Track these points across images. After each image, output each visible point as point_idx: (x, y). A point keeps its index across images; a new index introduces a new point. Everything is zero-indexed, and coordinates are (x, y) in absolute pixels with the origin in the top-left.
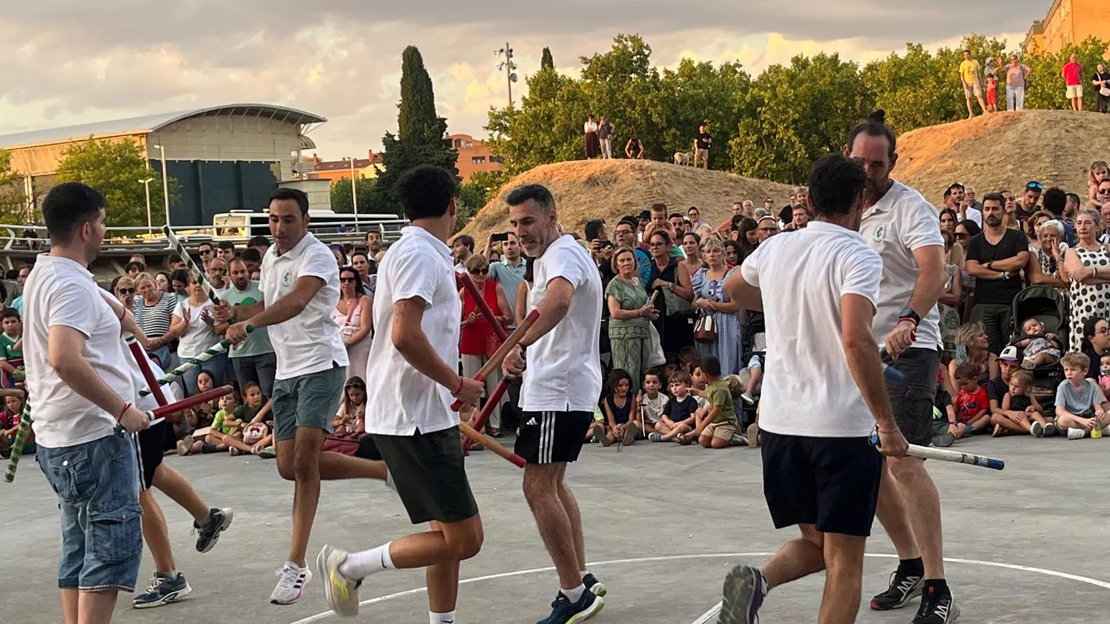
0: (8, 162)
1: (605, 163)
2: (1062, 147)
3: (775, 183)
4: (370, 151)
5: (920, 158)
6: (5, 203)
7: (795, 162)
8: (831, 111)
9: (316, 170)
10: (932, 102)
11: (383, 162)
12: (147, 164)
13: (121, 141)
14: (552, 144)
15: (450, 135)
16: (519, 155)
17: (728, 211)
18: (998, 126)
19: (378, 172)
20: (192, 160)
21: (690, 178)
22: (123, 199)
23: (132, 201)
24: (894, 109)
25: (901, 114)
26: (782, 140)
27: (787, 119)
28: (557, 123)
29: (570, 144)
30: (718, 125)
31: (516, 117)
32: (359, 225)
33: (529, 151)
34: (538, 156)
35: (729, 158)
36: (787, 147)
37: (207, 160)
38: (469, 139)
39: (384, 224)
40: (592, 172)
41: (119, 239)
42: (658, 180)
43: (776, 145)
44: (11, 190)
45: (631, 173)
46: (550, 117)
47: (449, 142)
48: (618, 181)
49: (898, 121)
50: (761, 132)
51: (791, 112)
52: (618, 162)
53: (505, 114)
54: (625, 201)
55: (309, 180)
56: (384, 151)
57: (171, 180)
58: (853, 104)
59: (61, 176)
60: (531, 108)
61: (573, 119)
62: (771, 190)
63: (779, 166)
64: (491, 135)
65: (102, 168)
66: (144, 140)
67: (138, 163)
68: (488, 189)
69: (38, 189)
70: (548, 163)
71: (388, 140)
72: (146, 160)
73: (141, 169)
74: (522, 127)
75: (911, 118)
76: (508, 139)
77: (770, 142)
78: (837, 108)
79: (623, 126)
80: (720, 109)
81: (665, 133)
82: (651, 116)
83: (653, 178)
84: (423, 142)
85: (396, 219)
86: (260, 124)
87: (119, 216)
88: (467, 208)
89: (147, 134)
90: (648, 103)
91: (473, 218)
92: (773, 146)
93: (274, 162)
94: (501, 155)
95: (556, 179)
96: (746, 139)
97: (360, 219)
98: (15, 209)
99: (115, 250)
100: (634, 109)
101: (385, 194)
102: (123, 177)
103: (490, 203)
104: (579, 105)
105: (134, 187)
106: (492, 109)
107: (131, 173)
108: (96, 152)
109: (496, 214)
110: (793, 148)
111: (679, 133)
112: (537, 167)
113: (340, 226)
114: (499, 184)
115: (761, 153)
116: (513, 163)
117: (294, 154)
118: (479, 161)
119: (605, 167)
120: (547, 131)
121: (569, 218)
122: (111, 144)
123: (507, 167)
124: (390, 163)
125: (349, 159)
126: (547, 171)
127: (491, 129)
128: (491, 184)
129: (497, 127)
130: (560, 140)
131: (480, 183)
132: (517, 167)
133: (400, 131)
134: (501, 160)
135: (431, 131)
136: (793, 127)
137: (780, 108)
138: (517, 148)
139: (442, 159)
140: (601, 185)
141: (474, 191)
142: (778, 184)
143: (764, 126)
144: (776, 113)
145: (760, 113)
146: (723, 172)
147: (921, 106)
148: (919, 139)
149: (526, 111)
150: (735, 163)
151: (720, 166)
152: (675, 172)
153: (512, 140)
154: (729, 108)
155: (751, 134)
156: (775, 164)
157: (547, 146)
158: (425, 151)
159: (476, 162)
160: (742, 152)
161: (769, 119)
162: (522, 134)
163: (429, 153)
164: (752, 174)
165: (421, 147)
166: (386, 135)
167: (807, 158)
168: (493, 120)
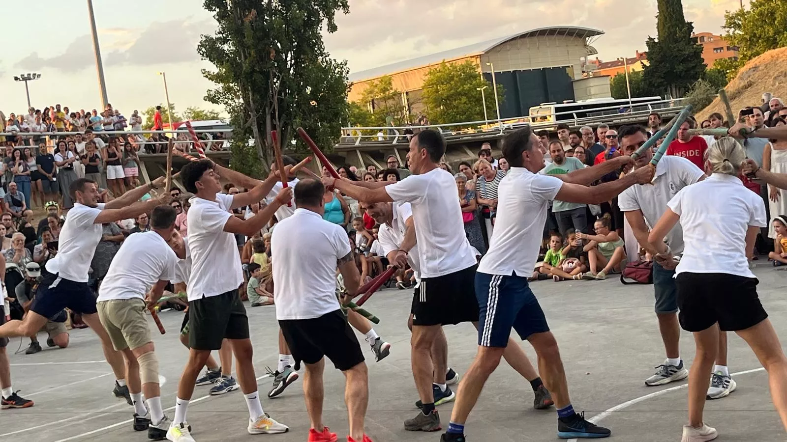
0: (390, 84)
4: (637, 51)
6: (391, 112)
9: (598, 69)
11: (647, 59)
12: (482, 77)
13: (463, 62)
14: (775, 34)
15: (696, 33)
16: (750, 44)
19: (644, 66)
20: (512, 70)
22: (467, 102)
23: (474, 104)
28: (779, 17)
31: (746, 16)
32: (633, 107)
33: (758, 41)
34: (765, 44)
37: (522, 69)
38: (710, 35)
39: (651, 104)
41: (466, 130)
44: (394, 102)
46: (772, 14)
53: (738, 15)
55: (595, 77)
56: (647, 50)
57: (499, 86)
59: (425, 90)
60: (757, 8)
64: (728, 32)
65: (452, 83)
66: (478, 60)
67: (475, 77)
68: (728, 71)
69: (411, 101)
70: (774, 49)
71: (650, 43)
72: (481, 74)
73: (478, 81)
74: (752, 23)
76: (741, 33)
84: (676, 41)
85: (659, 100)
86: (557, 40)
87: (465, 113)
88: (713, 87)
89: (480, 55)
91: (718, 95)
93: (569, 67)
94: (737, 45)
95: (781, 60)
97: (633, 102)
98: (397, 115)
99: (465, 138)
101: (650, 83)
102: (466, 87)
103: (731, 82)
105: (474, 93)
106: (727, 12)
107: (471, 84)
108: (448, 72)
109: (736, 90)
112: (766, 53)
113: (619, 108)
114: (736, 67)
116: (745, 51)
117: (582, 59)
118: (719, 51)
120: (771, 24)
122: (457, 65)
123: (741, 54)
124: (652, 59)
125: (622, 58)
126: (775, 54)
127: (728, 27)
128: (730, 68)
129: (732, 26)
130: (782, 30)
131: (721, 68)
132: (749, 53)
133: (659, 35)
134: (736, 49)
135: (682, 33)
138: (749, 39)
139: (691, 52)
141: (717, 74)
149: (753, 11)
153: (744, 34)
157: (772, 35)
158: (678, 47)
159: (717, 52)
162: (752, 29)
163: (681, 49)
165: (675, 45)
166: (648, 39)
168: (729, 21)
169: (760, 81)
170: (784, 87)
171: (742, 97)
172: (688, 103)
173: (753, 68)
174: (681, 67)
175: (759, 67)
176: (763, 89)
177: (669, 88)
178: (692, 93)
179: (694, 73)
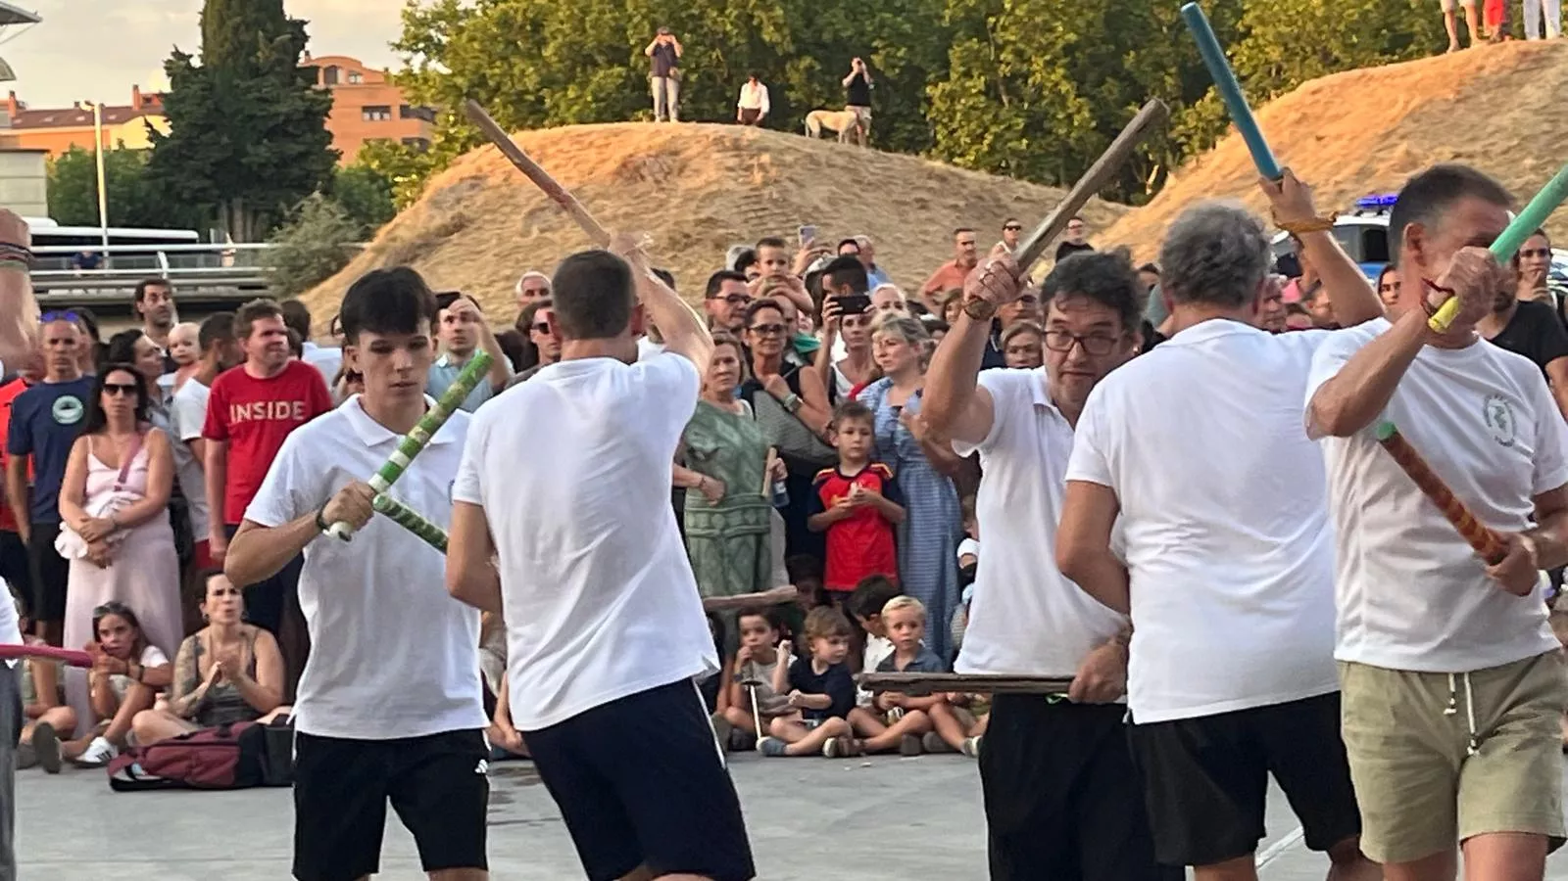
1: (658, 132)
3: (1025, 182)
4: (136, 88)
5: (1339, 137)
7: (1068, 135)
8: (1146, 32)
9: (15, 127)
10: (1365, 14)
11: (164, 114)
14: (542, 85)
15: (313, 56)
17: (925, 242)
18: (1505, 73)
19: (154, 135)
21: (843, 168)
24: (1283, 29)
25: (1297, 39)
26: (1040, 88)
27: (1052, 44)
28: (555, 38)
29: (583, 85)
30: (901, 54)
31: (461, 24)
32: (112, 253)
33: (490, 100)
34: (511, 109)
35: (926, 124)
36: (1052, 103)
38: (355, 67)
39: (167, 253)
40: (630, 150)
42: (773, 172)
43: (1027, 99)
45: (714, 155)
46: (537, 26)
47: (311, 73)
48: (687, 172)
49: (1289, 54)
50: (996, 70)
51: (1061, 29)
52: (691, 128)
53: (438, 16)
54: (702, 216)
56: (167, 89)
61: (591, 32)
62: (1018, 199)
63: (1035, 145)
64: (407, 62)
68: (398, 179)
70: (533, 128)
71: (178, 66)
74: (476, 45)
75: (1318, 48)
76: (444, 70)
77: (1015, 94)
78: (1160, 23)
79: (701, 48)
80: (908, 20)
81: (788, 66)
82: (759, 28)
83: (762, 167)
84: (256, 72)
85: (192, 241)
88: (353, 222)
90: (753, 1)
91: (366, 245)
92: (1022, 100)
94: (430, 104)
96: (962, 86)
97: (113, 240)
100: (722, 12)
101: (169, 186)
103: (405, 212)
109: (419, 236)
110: (1064, 107)
114: (423, 171)
115: (996, 116)
116: (453, 126)
118: (377, 116)
119: (659, 140)
120: (533, 56)
123: (441, 133)
124: (180, 115)
125: (88, 103)
126: (532, 146)
127: (409, 49)
128: (404, 169)
129: (421, 45)
130: (560, 76)
131: (382, 166)
132: (464, 133)
133: (205, 47)
134: (427, 115)
135: (273, 49)
136: (1064, 61)
137: (1038, 20)
138: (465, 91)
139: (297, 110)
140: (650, 179)
141: (367, 183)
142: (1030, 185)
143: (1002, 57)
144: (1029, 31)
145: (993, 30)
146: (913, 157)
147: (1339, 22)
148: (1336, 96)
149: (484, 11)
150: (939, 137)
151: (906, 139)
152: (810, 155)
153: (453, 75)
154: (928, 18)
155: (975, 73)
156: (1025, 141)
157: (531, 88)
158: (260, 91)
159: (371, 118)
160: (955, 112)
161: (1014, 43)
162: (476, 61)
163: (268, 96)
164: (976, 162)
165: (251, 83)
166: (173, 54)
167: (1094, 129)
168: (412, 29)
169: (487, 217)
170: (552, 243)
171: (435, 258)
172: (277, 261)
173: (471, 177)
174: (261, 152)
175: (486, 177)
176: (494, 241)
177: (224, 212)
178: (291, 233)
179: (302, 173)
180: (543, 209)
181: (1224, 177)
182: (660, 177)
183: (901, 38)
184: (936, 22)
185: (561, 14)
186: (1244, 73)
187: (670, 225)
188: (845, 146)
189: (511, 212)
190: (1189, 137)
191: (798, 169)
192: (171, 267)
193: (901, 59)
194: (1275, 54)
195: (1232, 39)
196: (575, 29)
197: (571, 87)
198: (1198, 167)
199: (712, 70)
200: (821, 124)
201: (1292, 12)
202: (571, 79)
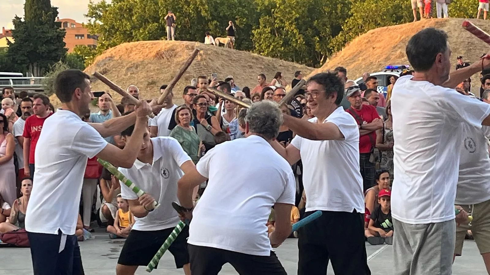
1: (168, 43)
2: (472, 44)
3: (283, 60)
4: (3, 28)
5: (380, 48)
7: (296, 46)
8: (321, 15)
10: (388, 10)
11: (12, 36)
14: (132, 28)
15: (60, 19)
16: (109, 35)
17: (251, 79)
19: (9, 43)
21: (226, 55)
24: (363, 14)
25: (367, 17)
26: (288, 31)
27: (291, 18)
28: (136, 14)
29: (144, 29)
30: (244, 20)
31: (107, 9)
33: (116, 33)
34: (122, 36)
35: (252, 42)
36: (291, 36)
38: (73, 22)
39: (13, 80)
40: (159, 49)
42: (204, 56)
43: (284, 34)
45: (186, 51)
46: (131, 10)
47: (59, 24)
48: (177, 56)
49: (365, 22)
50: (274, 26)
51: (294, 13)
52: (178, 42)
53: (99, 6)
56: (13, 28)
58: (336, 9)
60: (118, 3)
61: (147, 12)
62: (280, 65)
63: (286, 49)
64: (89, 20)
68: (86, 57)
70: (129, 42)
71: (17, 21)
74: (111, 15)
75: (374, 20)
76: (101, 23)
77: (280, 33)
78: (325, 12)
79: (182, 18)
80: (247, 10)
81: (209, 24)
82: (200, 11)
83: (201, 55)
84: (41, 23)
85: (21, 76)
90: (198, 3)
92: (282, 35)
94: (96, 34)
95: (134, 53)
96: (263, 30)
100: (189, 6)
101: (14, 59)
103: (88, 68)
104: (151, 2)
106: (91, 3)
110: (295, 37)
111: (219, 24)
112: (121, 44)
114: (94, 55)
115: (274, 40)
116: (103, 41)
118: (80, 38)
119: (168, 46)
120: (128, 20)
121: (143, 80)
123: (100, 43)
124: (17, 37)
126: (128, 47)
127: (90, 16)
128: (88, 54)
129: (94, 15)
130: (138, 26)
131: (81, 53)
132: (107, 43)
133: (25, 15)
134: (96, 38)
135: (47, 16)
136: (295, 23)
137: (287, 10)
138: (108, 30)
139: (54, 36)
140: (165, 58)
141: (76, 58)
142: (284, 62)
143: (276, 22)
144: (284, 13)
145: (273, 13)
146: (248, 52)
147: (380, 12)
148: (379, 35)
149: (114, 5)
150: (256, 46)
151: (246, 47)
152: (216, 51)
153: (104, 25)
154: (253, 9)
155: (267, 27)
156: (283, 48)
157: (128, 29)
158: (43, 29)
159: (78, 38)
160: (261, 38)
161: (280, 17)
162: (111, 21)
163: (45, 31)
164: (267, 54)
165: (40, 27)
166: (15, 17)
167: (304, 44)
168: (91, 10)
169: (114, 69)
170: (135, 78)
171: (97, 82)
172: (47, 82)
173: (109, 57)
174: (43, 49)
175: (114, 57)
176: (116, 77)
177: (31, 67)
178: (51, 74)
179: (56, 55)
180: (131, 67)
181: (344, 59)
182: (169, 57)
183: (245, 15)
184: (256, 10)
185: (138, 7)
186: (351, 27)
187: (172, 72)
188: (227, 49)
189: (122, 68)
190: (334, 47)
191: (212, 55)
192: (14, 84)
193: (245, 22)
194: (360, 22)
195: (347, 17)
196: (142, 11)
197: (141, 29)
198: (336, 56)
199: (185, 24)
200: (219, 41)
201: (365, 9)
202: (141, 27)
